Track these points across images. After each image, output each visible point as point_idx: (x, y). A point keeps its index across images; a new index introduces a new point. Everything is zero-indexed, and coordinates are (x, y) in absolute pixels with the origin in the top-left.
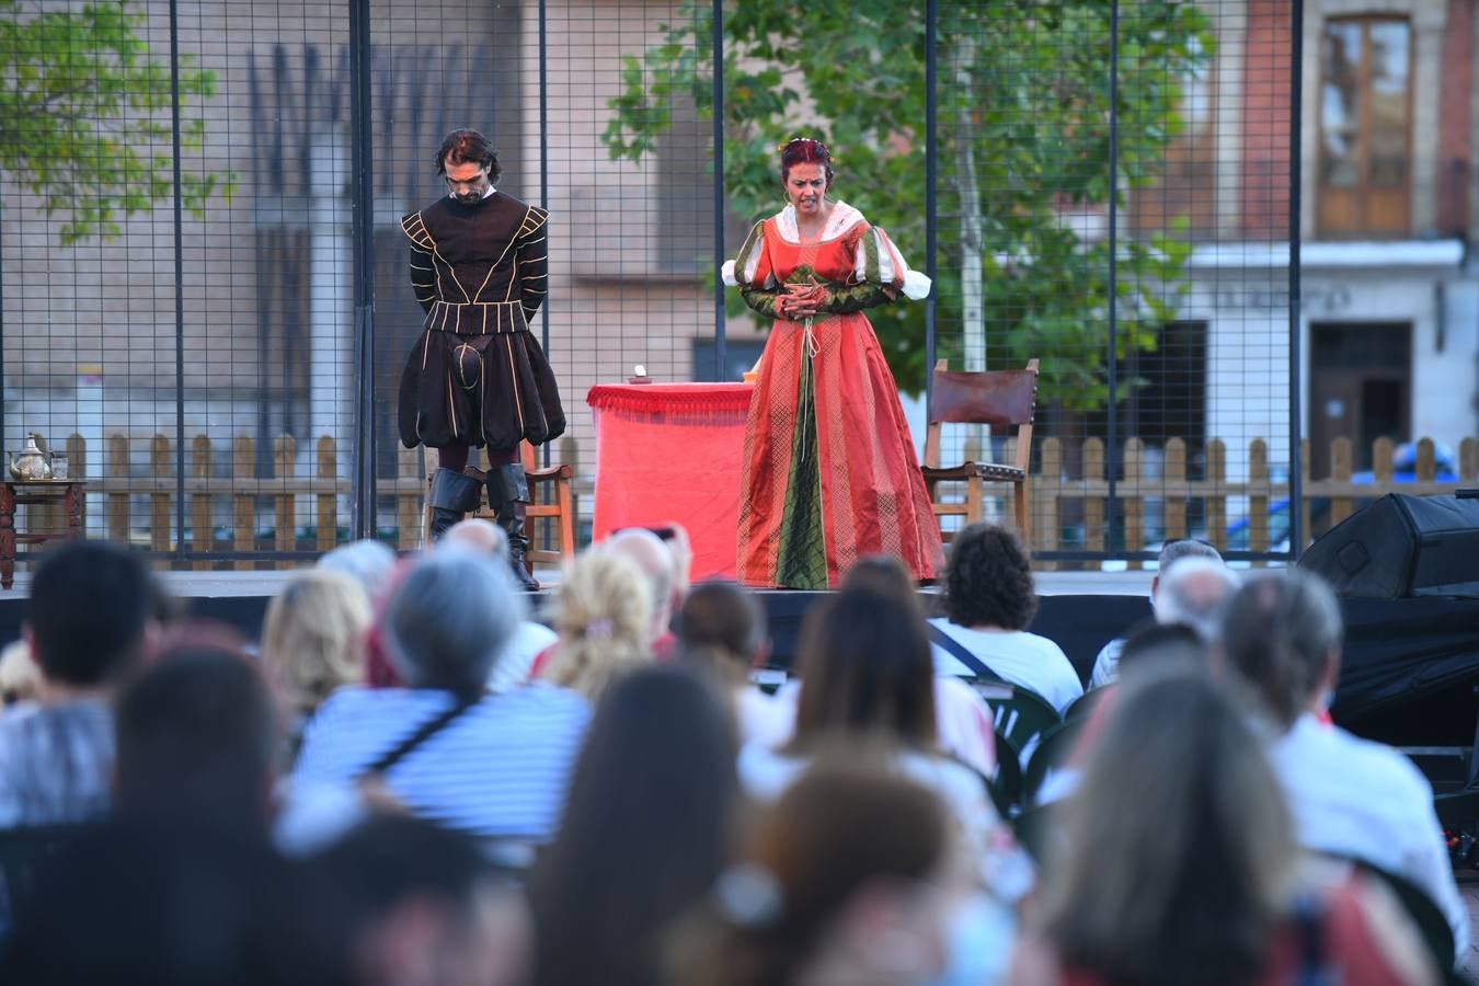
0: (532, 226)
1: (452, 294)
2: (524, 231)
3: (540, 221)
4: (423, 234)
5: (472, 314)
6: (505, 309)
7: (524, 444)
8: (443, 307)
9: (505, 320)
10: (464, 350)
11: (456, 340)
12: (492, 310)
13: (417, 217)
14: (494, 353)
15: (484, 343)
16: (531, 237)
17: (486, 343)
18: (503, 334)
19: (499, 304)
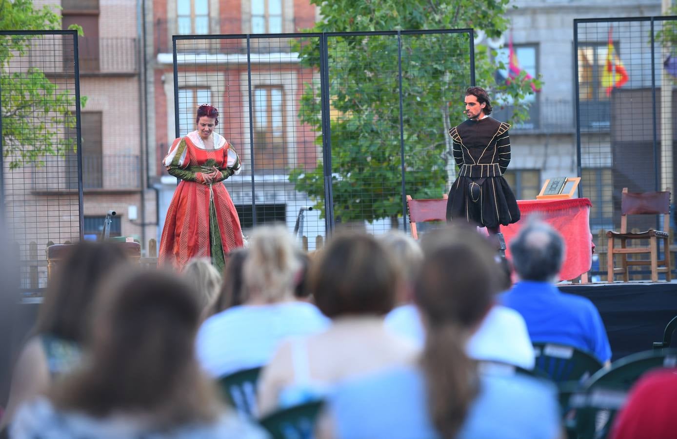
0: (502, 131)
1: (469, 161)
2: (499, 133)
3: (506, 129)
4: (457, 135)
5: (477, 169)
6: (491, 167)
7: (501, 226)
8: (465, 166)
9: (491, 171)
10: (473, 185)
11: (470, 180)
12: (485, 167)
13: (455, 128)
14: (486, 186)
15: (482, 181)
16: (502, 136)
17: (482, 182)
18: (490, 177)
19: (488, 165)
